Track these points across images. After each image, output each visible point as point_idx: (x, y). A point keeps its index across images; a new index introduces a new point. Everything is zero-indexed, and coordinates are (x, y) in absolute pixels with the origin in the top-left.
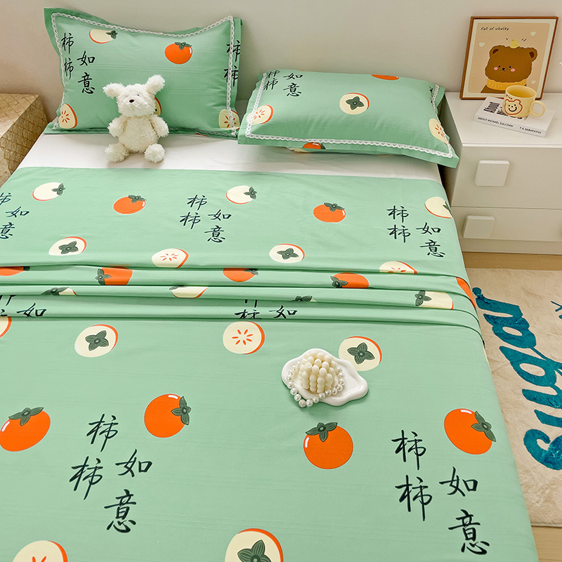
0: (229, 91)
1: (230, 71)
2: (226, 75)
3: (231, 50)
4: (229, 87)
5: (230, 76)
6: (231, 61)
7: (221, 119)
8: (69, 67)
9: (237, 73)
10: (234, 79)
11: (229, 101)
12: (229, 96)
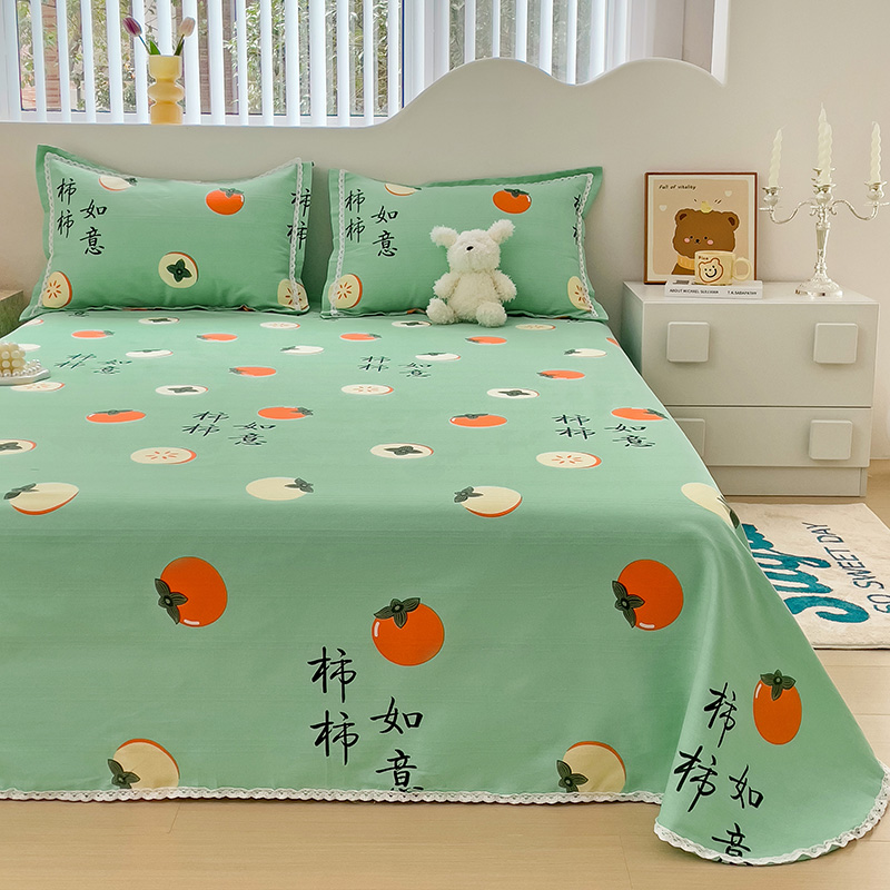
0: (293, 256)
1: (295, 229)
2: (290, 233)
3: (298, 202)
4: (293, 249)
5: (294, 235)
6: (296, 215)
7: (282, 292)
8: (65, 222)
9: (305, 231)
10: (301, 239)
11: (292, 269)
12: (292, 262)
